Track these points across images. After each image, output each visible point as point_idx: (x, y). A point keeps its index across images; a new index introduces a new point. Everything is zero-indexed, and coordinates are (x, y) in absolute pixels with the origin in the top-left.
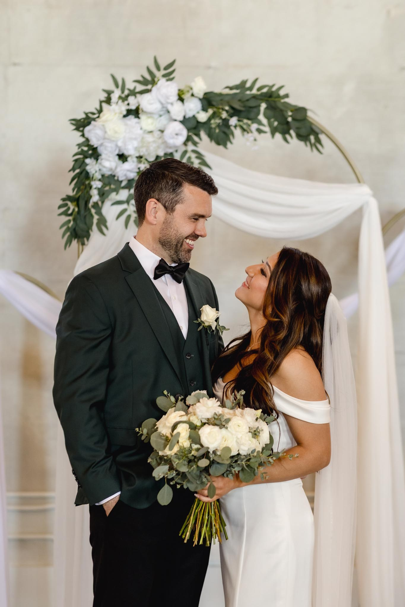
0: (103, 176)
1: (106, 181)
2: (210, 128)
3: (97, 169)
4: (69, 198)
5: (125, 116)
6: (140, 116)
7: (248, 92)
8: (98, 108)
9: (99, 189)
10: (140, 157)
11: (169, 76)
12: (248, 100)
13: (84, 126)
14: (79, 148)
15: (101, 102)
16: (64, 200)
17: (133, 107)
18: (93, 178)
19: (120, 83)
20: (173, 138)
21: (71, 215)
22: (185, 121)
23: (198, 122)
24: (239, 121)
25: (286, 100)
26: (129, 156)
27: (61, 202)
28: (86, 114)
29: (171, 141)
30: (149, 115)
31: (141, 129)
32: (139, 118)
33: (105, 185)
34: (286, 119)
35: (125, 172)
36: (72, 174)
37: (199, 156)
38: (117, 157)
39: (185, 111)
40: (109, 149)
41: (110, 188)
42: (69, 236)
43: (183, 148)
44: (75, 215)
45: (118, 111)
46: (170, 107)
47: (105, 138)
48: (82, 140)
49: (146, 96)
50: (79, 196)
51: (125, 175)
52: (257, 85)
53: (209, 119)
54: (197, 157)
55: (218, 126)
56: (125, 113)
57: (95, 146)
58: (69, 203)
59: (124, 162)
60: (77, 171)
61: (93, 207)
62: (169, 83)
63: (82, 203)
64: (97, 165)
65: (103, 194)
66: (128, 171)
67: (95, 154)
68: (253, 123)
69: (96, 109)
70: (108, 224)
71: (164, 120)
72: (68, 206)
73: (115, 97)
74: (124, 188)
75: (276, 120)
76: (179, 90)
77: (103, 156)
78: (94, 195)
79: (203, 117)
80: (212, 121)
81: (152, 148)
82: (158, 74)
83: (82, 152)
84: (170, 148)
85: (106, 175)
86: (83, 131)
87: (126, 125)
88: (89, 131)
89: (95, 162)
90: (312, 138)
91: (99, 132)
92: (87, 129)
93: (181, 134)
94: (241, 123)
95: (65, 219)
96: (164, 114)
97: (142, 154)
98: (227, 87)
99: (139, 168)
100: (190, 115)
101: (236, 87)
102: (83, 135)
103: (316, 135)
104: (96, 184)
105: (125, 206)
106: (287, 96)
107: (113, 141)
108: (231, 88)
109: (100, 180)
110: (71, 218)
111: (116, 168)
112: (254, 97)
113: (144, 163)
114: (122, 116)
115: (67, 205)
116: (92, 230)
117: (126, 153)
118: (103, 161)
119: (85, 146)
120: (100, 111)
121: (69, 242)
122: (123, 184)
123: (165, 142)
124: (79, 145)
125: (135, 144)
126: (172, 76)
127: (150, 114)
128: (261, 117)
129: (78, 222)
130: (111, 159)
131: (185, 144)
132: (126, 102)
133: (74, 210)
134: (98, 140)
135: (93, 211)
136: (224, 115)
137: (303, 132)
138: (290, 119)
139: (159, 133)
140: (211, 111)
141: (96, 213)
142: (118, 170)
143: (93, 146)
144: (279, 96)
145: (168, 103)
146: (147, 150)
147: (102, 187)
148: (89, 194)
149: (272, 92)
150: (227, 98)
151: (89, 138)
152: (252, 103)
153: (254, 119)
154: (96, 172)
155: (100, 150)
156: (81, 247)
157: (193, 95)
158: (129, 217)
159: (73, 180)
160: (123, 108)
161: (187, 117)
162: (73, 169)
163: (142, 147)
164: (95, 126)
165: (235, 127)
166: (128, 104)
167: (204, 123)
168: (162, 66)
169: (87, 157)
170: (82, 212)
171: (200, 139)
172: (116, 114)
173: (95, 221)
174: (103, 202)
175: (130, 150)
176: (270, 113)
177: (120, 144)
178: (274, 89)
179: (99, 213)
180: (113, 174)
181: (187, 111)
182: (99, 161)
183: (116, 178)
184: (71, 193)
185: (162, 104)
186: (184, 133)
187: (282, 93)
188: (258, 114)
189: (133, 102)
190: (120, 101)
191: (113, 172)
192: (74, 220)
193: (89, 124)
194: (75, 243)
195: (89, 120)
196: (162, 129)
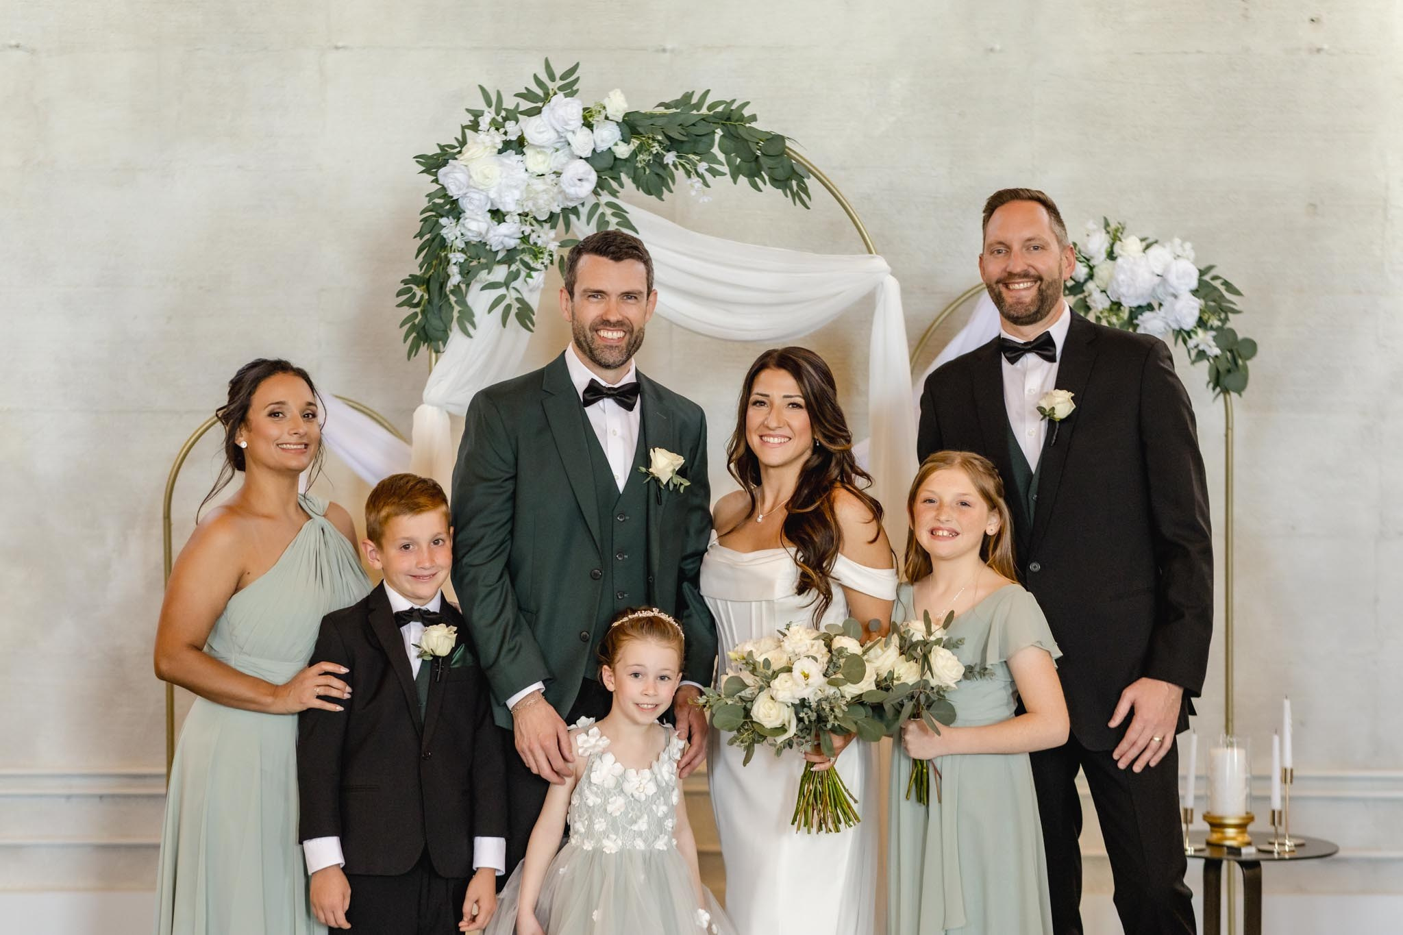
0: (467, 243)
1: (472, 252)
2: (636, 168)
3: (459, 234)
4: (414, 279)
5: (500, 152)
6: (524, 150)
7: (695, 112)
8: (460, 138)
9: (461, 265)
10: (524, 215)
11: (569, 90)
12: (694, 125)
13: (439, 167)
14: (429, 202)
15: (463, 128)
16: (405, 282)
17: (514, 138)
18: (451, 246)
19: (494, 99)
20: (575, 185)
21: (417, 305)
22: (594, 159)
23: (616, 159)
24: (679, 157)
25: (753, 125)
26: (508, 213)
27: (402, 286)
28: (442, 147)
29: (572, 191)
30: (539, 150)
31: (526, 170)
32: (523, 153)
33: (471, 258)
34: (755, 153)
35: (501, 239)
36: (419, 242)
37: (619, 212)
38: (489, 215)
39: (595, 143)
40: (477, 203)
41: (479, 262)
42: (415, 337)
43: (593, 200)
44: (424, 306)
45: (489, 144)
46: (570, 137)
47: (469, 187)
48: (436, 187)
49: (535, 120)
50: (430, 276)
51: (502, 243)
52: (709, 100)
53: (634, 154)
54: (614, 214)
55: (648, 164)
56: (500, 146)
57: (455, 198)
58: (414, 287)
59: (499, 223)
60: (427, 236)
61: (452, 292)
62: (569, 99)
63: (434, 286)
64: (458, 228)
65: (467, 273)
66: (505, 236)
67: (454, 209)
68: (700, 161)
69: (456, 139)
70: (476, 320)
71: (562, 156)
72: (414, 291)
73: (485, 122)
74: (499, 262)
75: (738, 156)
76: (585, 109)
77: (468, 214)
78: (454, 275)
79: (623, 151)
80: (640, 157)
81: (541, 202)
82: (552, 86)
83: (434, 208)
84: (572, 200)
85: (473, 243)
86: (435, 174)
87: (502, 165)
88: (445, 175)
89: (454, 222)
90: (794, 183)
91: (460, 176)
92: (442, 171)
93: (587, 180)
94: (682, 161)
95: (407, 311)
96: (563, 147)
97: (526, 210)
98: (661, 105)
99: (523, 232)
100: (603, 147)
101: (676, 104)
102: (436, 181)
103: (800, 179)
104: (457, 257)
105: (502, 291)
106: (753, 118)
107: (482, 190)
108: (667, 106)
109: (462, 251)
110: (418, 310)
111: (488, 231)
112: (704, 119)
113: (531, 224)
114: (496, 150)
115: (411, 289)
116: (451, 330)
117: (503, 209)
118: (467, 220)
119: (439, 198)
120: (463, 143)
121: (414, 349)
122: (499, 257)
123: (562, 192)
124: (430, 196)
125: (517, 194)
126: (575, 88)
127: (540, 148)
128: (716, 150)
129: (429, 316)
130: (479, 218)
131: (595, 192)
132: (502, 130)
133: (422, 296)
134: (460, 189)
135: (452, 299)
136: (656, 148)
137: (780, 174)
138: (759, 153)
139: (554, 176)
140: (635, 143)
141: (456, 302)
142: (491, 235)
143: (452, 197)
144: (742, 118)
145: (567, 130)
146: (534, 205)
147: (466, 260)
148: (447, 273)
149: (732, 110)
150: (660, 122)
151: (446, 186)
152: (700, 130)
153: (706, 155)
154: (457, 238)
155: (463, 203)
156: (434, 355)
157: (607, 118)
158: (509, 307)
159: (420, 251)
160: (498, 139)
161: (599, 150)
162: (420, 235)
163: (528, 199)
164: (455, 167)
165: (675, 165)
166: (505, 133)
167: (626, 160)
168: (558, 74)
169: (442, 216)
170: (436, 300)
171: (622, 186)
172: (486, 147)
173: (456, 314)
174: (468, 285)
175: (509, 204)
176: (729, 144)
177: (492, 195)
178: (734, 107)
179: (462, 302)
180: (483, 241)
181: (599, 143)
182: (461, 221)
183: (488, 247)
184: (418, 273)
185: (557, 132)
186: (593, 177)
187: (747, 112)
188: (712, 146)
189: (513, 130)
190: (493, 129)
191: (484, 238)
192: (423, 312)
193: (445, 163)
194: (424, 349)
195: (446, 157)
196: (560, 171)
